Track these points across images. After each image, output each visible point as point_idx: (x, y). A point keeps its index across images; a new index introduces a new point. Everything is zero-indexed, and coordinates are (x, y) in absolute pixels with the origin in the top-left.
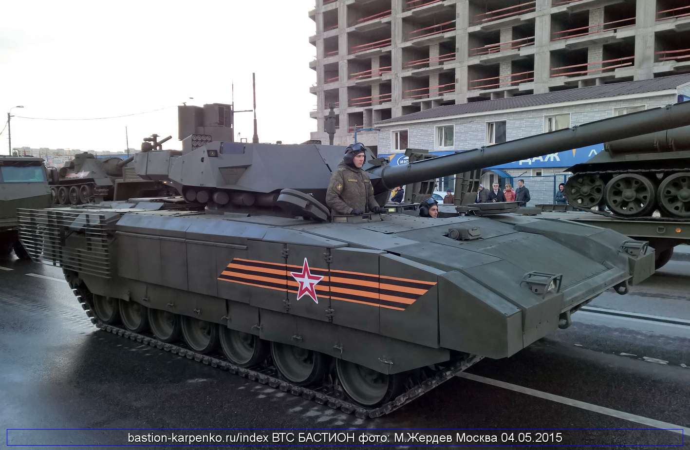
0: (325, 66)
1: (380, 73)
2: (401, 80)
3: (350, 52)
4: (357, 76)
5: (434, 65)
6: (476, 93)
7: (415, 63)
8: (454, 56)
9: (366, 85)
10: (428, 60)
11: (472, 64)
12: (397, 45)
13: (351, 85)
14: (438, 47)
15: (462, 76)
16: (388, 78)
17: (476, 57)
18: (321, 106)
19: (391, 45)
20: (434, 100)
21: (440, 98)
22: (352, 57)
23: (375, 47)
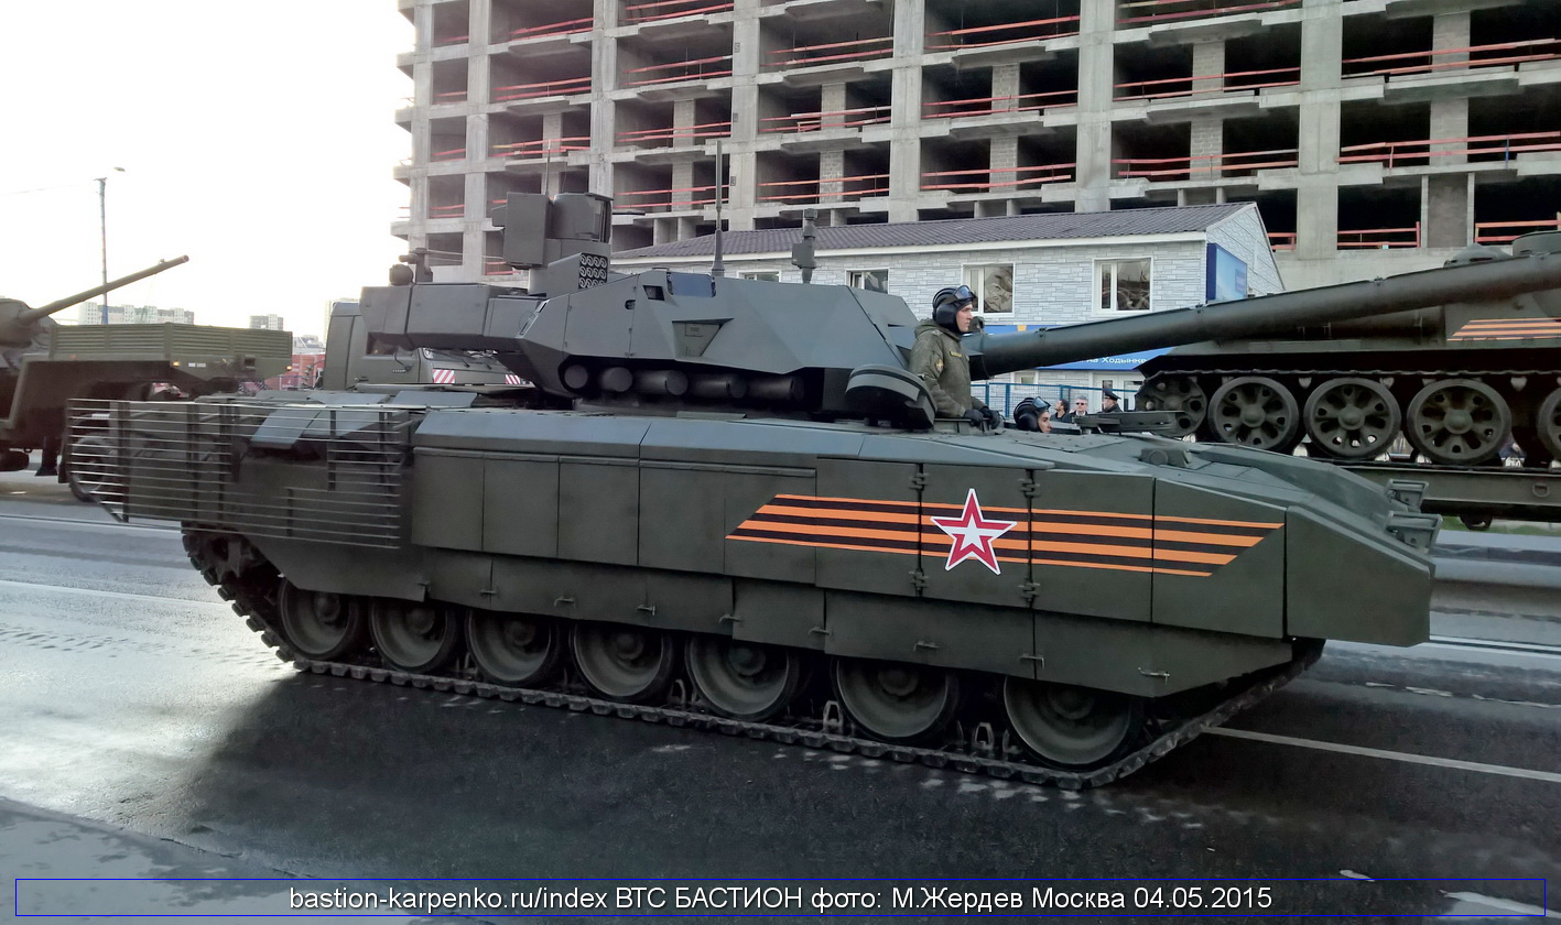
0: (434, 122)
1: (564, 149)
2: (610, 168)
3: (494, 98)
4: (506, 150)
5: (682, 144)
6: (773, 210)
7: (643, 135)
8: (728, 128)
9: (529, 173)
10: (671, 133)
11: (766, 149)
12: (605, 95)
13: (495, 170)
14: (692, 106)
15: (744, 171)
16: (582, 161)
17: (773, 135)
18: (419, 210)
19: (589, 91)
20: (683, 217)
21: (695, 213)
22: (499, 108)
23: (553, 92)
